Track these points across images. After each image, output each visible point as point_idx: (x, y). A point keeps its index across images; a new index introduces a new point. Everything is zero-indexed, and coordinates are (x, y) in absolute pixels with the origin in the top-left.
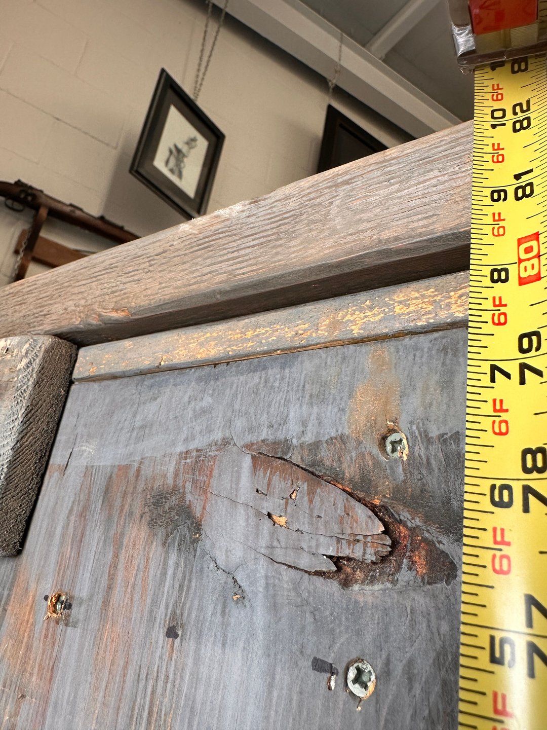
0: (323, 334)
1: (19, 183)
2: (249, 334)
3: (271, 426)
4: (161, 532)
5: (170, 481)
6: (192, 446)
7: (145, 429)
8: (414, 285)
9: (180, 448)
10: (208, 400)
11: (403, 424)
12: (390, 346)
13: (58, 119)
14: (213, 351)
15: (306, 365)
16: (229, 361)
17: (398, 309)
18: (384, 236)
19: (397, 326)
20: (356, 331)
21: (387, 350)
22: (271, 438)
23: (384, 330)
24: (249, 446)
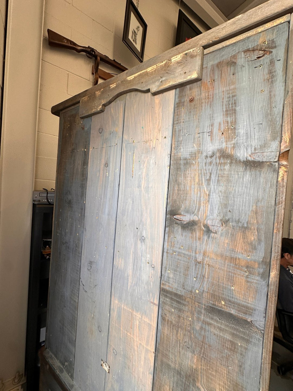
0: (254, 33)
1: (89, 47)
2: (241, 37)
3: (246, 47)
4: (229, 66)
5: (229, 60)
6: (232, 55)
7: (223, 56)
8: (269, 23)
9: (230, 56)
10: (234, 48)
11: (267, 40)
12: (264, 32)
13: (94, 20)
14: (234, 41)
15: (252, 38)
16: (237, 42)
17: (266, 27)
18: (267, 14)
19: (266, 29)
20: (260, 31)
21: (264, 33)
22: (246, 49)
23: (264, 30)
24: (243, 51)
